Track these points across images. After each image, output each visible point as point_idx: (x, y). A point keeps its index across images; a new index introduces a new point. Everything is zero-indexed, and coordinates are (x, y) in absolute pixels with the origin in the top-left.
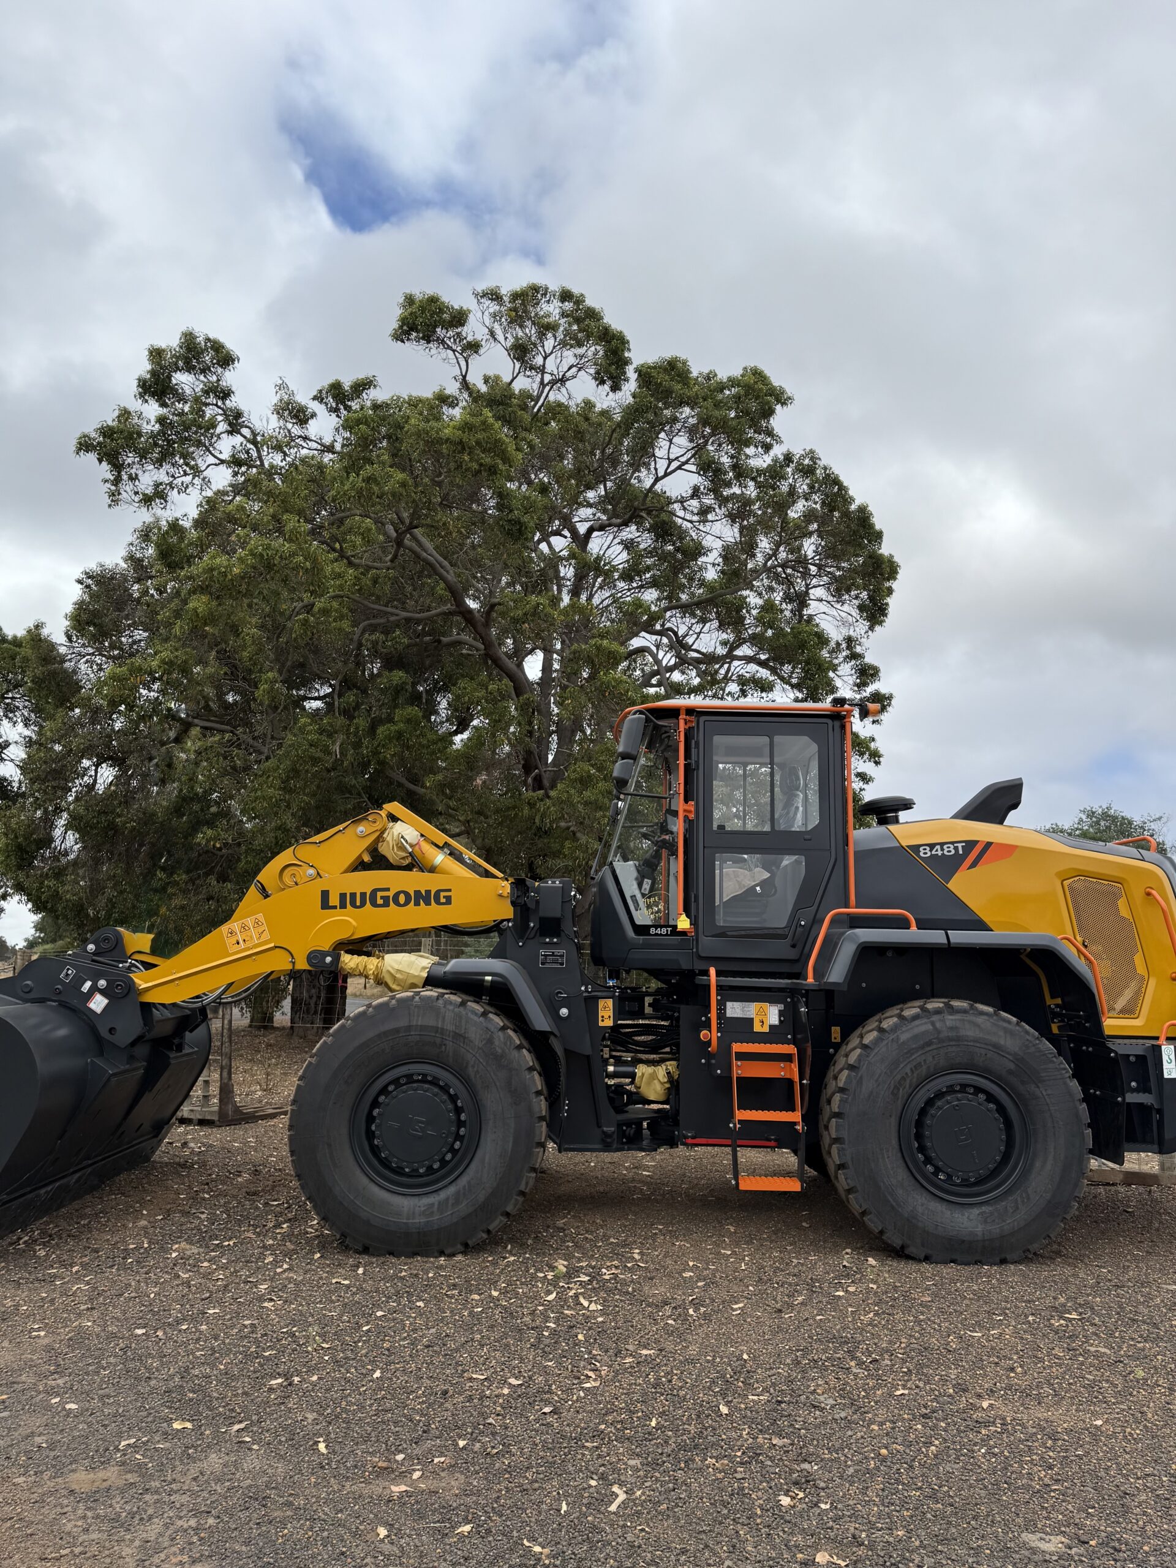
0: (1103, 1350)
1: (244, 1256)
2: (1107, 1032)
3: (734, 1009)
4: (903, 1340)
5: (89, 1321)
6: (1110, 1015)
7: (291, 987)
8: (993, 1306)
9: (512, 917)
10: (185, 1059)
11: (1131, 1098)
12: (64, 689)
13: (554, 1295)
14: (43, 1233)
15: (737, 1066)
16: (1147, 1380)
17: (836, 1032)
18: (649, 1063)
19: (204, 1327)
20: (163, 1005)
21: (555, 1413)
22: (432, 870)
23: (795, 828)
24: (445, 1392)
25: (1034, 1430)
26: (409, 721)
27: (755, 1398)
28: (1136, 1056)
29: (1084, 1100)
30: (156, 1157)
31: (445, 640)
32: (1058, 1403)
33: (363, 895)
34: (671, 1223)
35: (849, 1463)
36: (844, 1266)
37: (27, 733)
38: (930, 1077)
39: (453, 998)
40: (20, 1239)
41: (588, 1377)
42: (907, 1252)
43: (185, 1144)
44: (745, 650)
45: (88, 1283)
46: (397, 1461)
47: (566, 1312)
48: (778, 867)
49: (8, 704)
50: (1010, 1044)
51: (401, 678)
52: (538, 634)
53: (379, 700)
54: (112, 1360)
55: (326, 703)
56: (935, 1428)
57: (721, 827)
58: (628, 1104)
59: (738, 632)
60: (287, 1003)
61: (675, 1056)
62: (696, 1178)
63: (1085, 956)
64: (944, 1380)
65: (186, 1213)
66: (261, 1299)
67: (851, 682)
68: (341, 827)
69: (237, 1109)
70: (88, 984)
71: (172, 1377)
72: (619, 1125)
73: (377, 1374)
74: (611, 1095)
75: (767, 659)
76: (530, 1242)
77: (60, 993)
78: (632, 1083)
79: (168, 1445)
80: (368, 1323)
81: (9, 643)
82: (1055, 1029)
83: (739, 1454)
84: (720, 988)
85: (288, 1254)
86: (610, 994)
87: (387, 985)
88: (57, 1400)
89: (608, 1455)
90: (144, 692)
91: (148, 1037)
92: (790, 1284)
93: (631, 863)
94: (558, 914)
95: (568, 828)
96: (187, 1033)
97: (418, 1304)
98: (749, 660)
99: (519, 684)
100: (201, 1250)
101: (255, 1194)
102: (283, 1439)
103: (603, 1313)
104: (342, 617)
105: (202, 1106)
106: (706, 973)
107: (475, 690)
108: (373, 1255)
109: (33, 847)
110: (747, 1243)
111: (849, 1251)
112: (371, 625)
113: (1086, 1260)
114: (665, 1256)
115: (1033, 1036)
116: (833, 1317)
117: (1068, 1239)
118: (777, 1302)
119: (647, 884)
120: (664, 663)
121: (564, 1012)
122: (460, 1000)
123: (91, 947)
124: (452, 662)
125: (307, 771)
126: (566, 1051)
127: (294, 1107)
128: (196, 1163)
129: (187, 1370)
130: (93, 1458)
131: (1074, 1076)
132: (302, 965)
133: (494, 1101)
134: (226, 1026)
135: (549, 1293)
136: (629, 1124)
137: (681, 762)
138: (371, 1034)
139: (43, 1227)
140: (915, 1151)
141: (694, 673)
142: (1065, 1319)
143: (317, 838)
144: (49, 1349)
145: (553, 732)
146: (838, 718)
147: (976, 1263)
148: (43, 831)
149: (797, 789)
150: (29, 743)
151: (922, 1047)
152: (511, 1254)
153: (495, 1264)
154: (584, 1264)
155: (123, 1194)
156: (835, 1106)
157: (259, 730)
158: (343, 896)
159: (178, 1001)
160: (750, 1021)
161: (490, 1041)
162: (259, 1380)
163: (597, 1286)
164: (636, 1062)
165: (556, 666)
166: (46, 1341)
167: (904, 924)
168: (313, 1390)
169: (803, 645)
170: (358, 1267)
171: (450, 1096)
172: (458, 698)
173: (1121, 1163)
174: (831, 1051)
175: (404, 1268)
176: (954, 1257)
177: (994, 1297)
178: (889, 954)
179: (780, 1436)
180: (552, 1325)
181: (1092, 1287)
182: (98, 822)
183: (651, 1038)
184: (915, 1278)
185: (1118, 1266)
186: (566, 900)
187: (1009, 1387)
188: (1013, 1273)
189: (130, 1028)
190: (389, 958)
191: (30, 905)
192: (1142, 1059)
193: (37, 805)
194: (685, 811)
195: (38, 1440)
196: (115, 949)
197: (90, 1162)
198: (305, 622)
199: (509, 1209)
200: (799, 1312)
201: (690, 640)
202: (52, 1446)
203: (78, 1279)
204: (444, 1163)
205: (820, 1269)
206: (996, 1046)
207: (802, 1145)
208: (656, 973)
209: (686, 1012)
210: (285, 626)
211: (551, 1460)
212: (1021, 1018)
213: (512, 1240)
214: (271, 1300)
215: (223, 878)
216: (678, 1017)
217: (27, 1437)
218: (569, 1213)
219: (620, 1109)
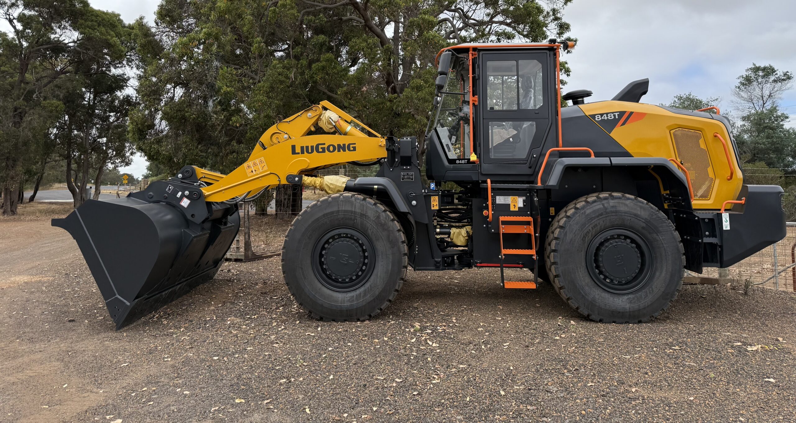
0: (693, 364)
1: (262, 323)
2: (694, 207)
3: (500, 200)
4: (591, 360)
5: (191, 353)
6: (695, 198)
7: (275, 195)
8: (635, 343)
9: (386, 156)
10: (228, 229)
11: (706, 240)
12: (156, 50)
13: (415, 339)
14: (165, 313)
15: (502, 227)
16: (716, 378)
17: (552, 210)
18: (456, 227)
19: (246, 356)
20: (217, 203)
21: (419, 395)
22: (346, 134)
23: (530, 108)
24: (365, 385)
25: (659, 402)
26: (327, 60)
27: (518, 387)
28: (708, 219)
29: (681, 241)
30: (216, 277)
31: (344, 18)
32: (671, 389)
33: (312, 147)
34: (470, 305)
35: (566, 418)
36: (559, 325)
37: (138, 72)
38: (602, 231)
39: (359, 196)
40: (154, 316)
41: (434, 378)
42: (590, 318)
43: (229, 271)
44: (499, 18)
45: (189, 336)
46: (344, 417)
47: (421, 347)
48: (521, 128)
49: (128, 58)
50: (644, 214)
51: (323, 39)
52: (392, 13)
53: (312, 50)
54: (204, 371)
55: (285, 53)
56: (608, 401)
57: (492, 108)
58: (447, 247)
59: (495, 9)
60: (273, 203)
61: (470, 223)
62: (481, 283)
63: (682, 169)
64: (612, 379)
65: (233, 303)
66: (272, 343)
67: (555, 32)
68: (299, 114)
69: (253, 254)
70: (180, 194)
71: (233, 379)
72: (443, 257)
73: (331, 377)
74: (439, 243)
75: (511, 22)
76: (401, 314)
77: (166, 198)
78: (449, 237)
79: (234, 410)
80: (325, 353)
81: (127, 27)
82: (666, 206)
83: (511, 413)
84: (493, 189)
85: (283, 321)
86: (437, 194)
87: (326, 191)
88: (180, 389)
89: (447, 414)
90: (196, 50)
91: (211, 218)
92: (532, 334)
93: (446, 128)
94: (410, 154)
95: (410, 113)
96: (229, 216)
97: (349, 344)
98: (501, 23)
99: (383, 40)
100: (241, 320)
101: (265, 293)
102: (289, 407)
103: (439, 348)
104: (292, 8)
105: (236, 252)
106: (486, 182)
107: (361, 43)
108: (325, 321)
109: (146, 129)
110: (509, 314)
111: (561, 317)
112: (306, 12)
113: (683, 321)
114: (468, 321)
115: (655, 210)
116: (555, 349)
117: (673, 311)
118: (526, 342)
119: (454, 139)
120: (457, 26)
121: (414, 203)
122: (363, 197)
123: (180, 176)
124: (348, 30)
125: (278, 88)
126: (416, 222)
127: (284, 251)
128: (235, 279)
129: (240, 376)
130: (199, 416)
131: (676, 229)
132: (284, 182)
133: (381, 246)
134: (246, 213)
135: (412, 338)
136: (448, 257)
137: (471, 75)
138: (320, 214)
139: (165, 310)
140: (594, 268)
141: (472, 31)
142: (672, 349)
143: (288, 119)
144: (173, 366)
145: (401, 64)
146: (552, 50)
147: (626, 323)
148: (150, 121)
149: (531, 88)
150: (140, 78)
151: (598, 216)
152: (392, 319)
153: (384, 325)
154: (428, 324)
155: (201, 295)
156: (553, 247)
157: (255, 67)
158: (302, 148)
159: (224, 200)
160: (509, 205)
161: (378, 217)
162: (275, 380)
163: (435, 334)
164: (450, 227)
165: (401, 30)
166: (172, 363)
167: (588, 155)
168: (301, 384)
169: (529, 14)
170: (318, 327)
171: (360, 244)
172: (352, 47)
173: (701, 273)
174: (550, 219)
175: (340, 327)
176: (615, 320)
177: (636, 339)
178: (580, 170)
179: (531, 405)
180: (415, 354)
181: (686, 334)
182: (177, 116)
183: (458, 215)
184: (595, 330)
185: (699, 324)
186: (413, 147)
187: (645, 382)
188: (645, 328)
189: (201, 214)
190: (326, 178)
191: (146, 158)
192: (711, 220)
193: (146, 107)
194: (473, 100)
195: (172, 408)
196: (192, 176)
197: (185, 279)
198: (274, 11)
199: (391, 298)
200: (537, 347)
201: (470, 14)
202: (179, 411)
203: (184, 334)
204: (358, 276)
205: (547, 327)
206: (636, 215)
207: (536, 266)
208: (459, 183)
209: (475, 202)
210: (264, 14)
211: (419, 416)
212: (649, 201)
213: (392, 313)
214: (277, 343)
215: (239, 142)
216: (471, 204)
217: (167, 407)
218: (419, 300)
219: (443, 250)
